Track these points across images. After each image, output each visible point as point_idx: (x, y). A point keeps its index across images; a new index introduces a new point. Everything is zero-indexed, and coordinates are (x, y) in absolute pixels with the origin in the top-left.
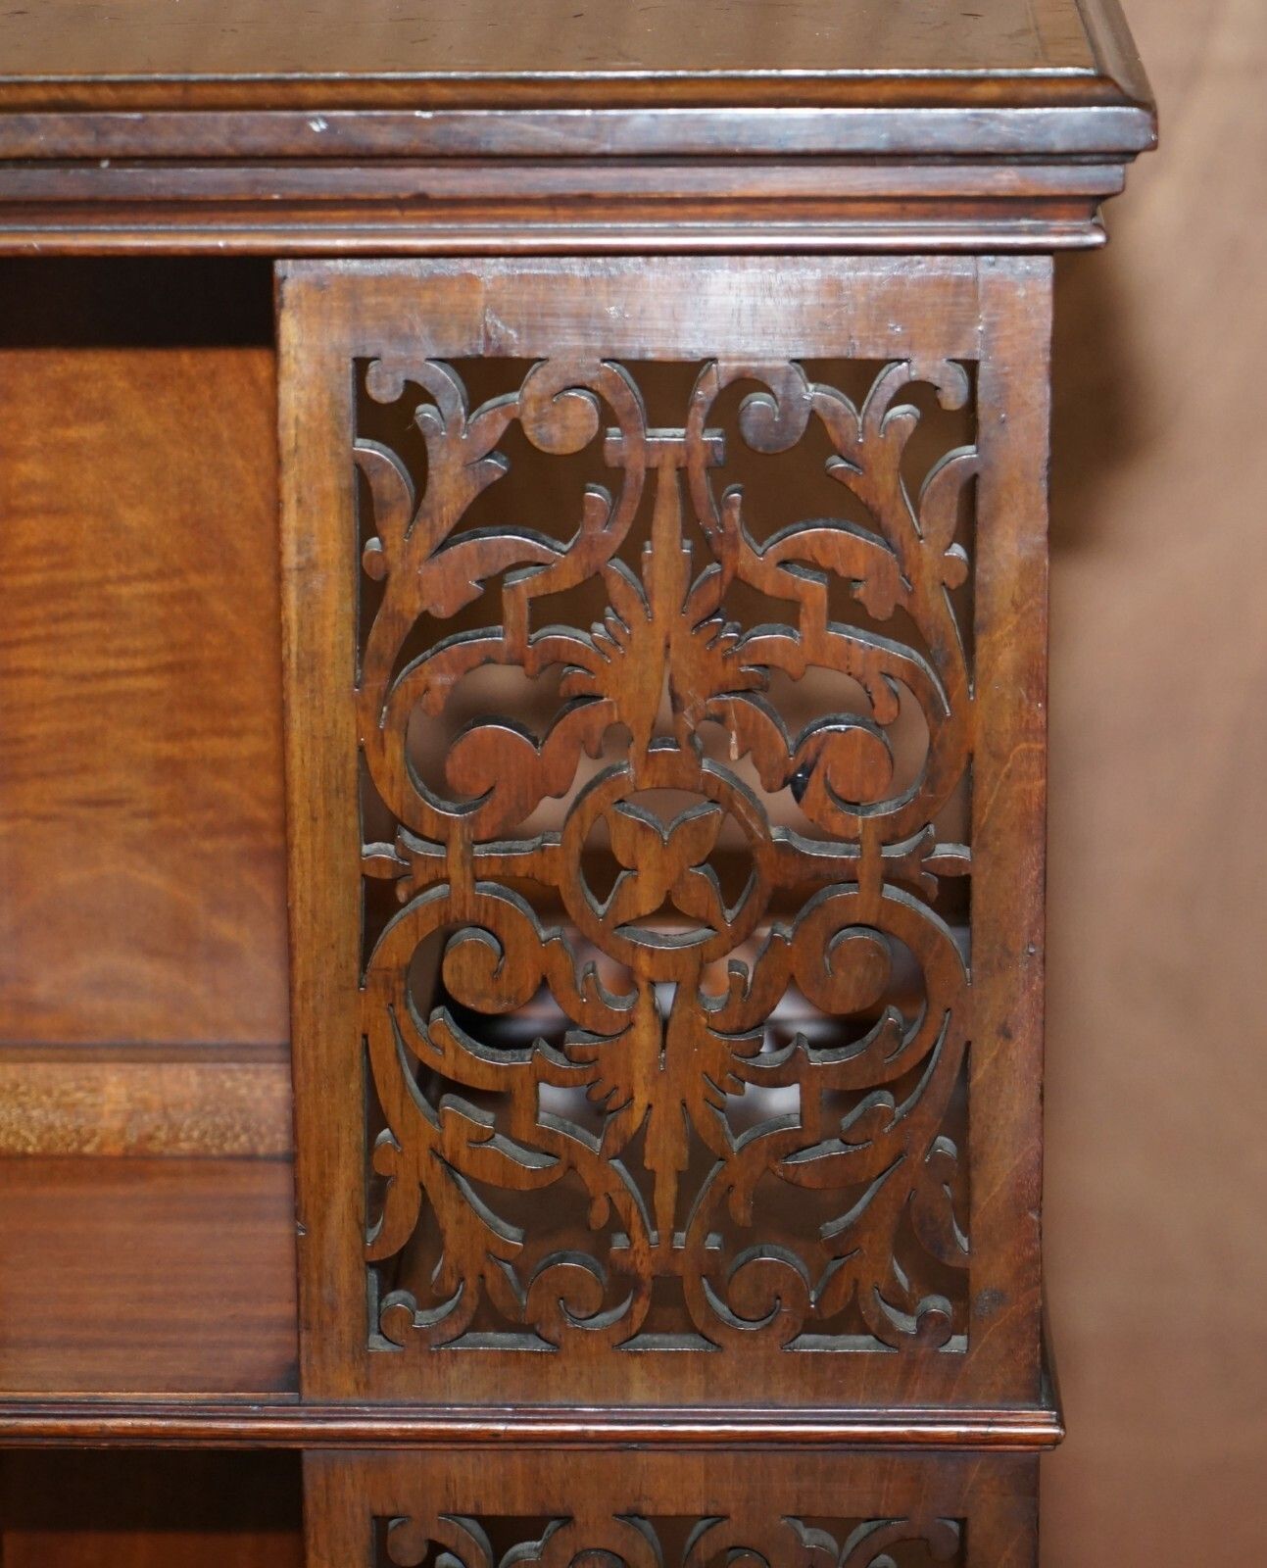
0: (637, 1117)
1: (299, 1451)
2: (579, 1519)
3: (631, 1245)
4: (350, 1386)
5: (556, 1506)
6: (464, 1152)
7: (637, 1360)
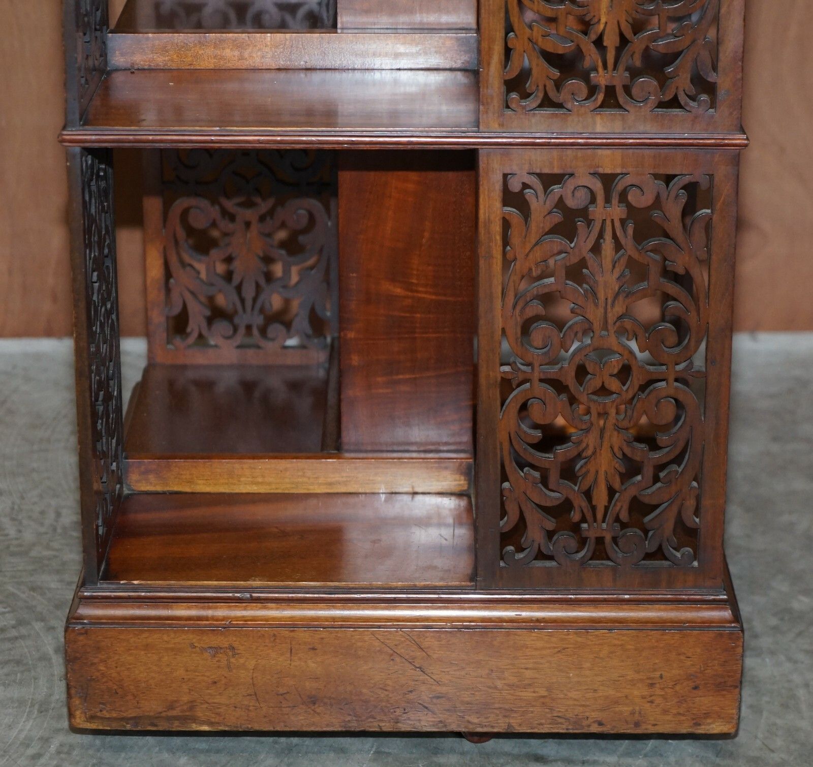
0: (602, 26)
1: (477, 149)
2: (576, 175)
3: (598, 74)
4: (497, 126)
5: (569, 171)
6: (540, 39)
7: (599, 116)
